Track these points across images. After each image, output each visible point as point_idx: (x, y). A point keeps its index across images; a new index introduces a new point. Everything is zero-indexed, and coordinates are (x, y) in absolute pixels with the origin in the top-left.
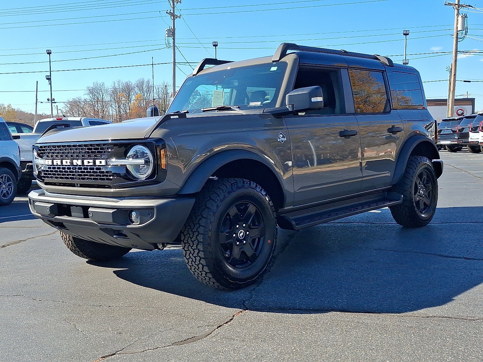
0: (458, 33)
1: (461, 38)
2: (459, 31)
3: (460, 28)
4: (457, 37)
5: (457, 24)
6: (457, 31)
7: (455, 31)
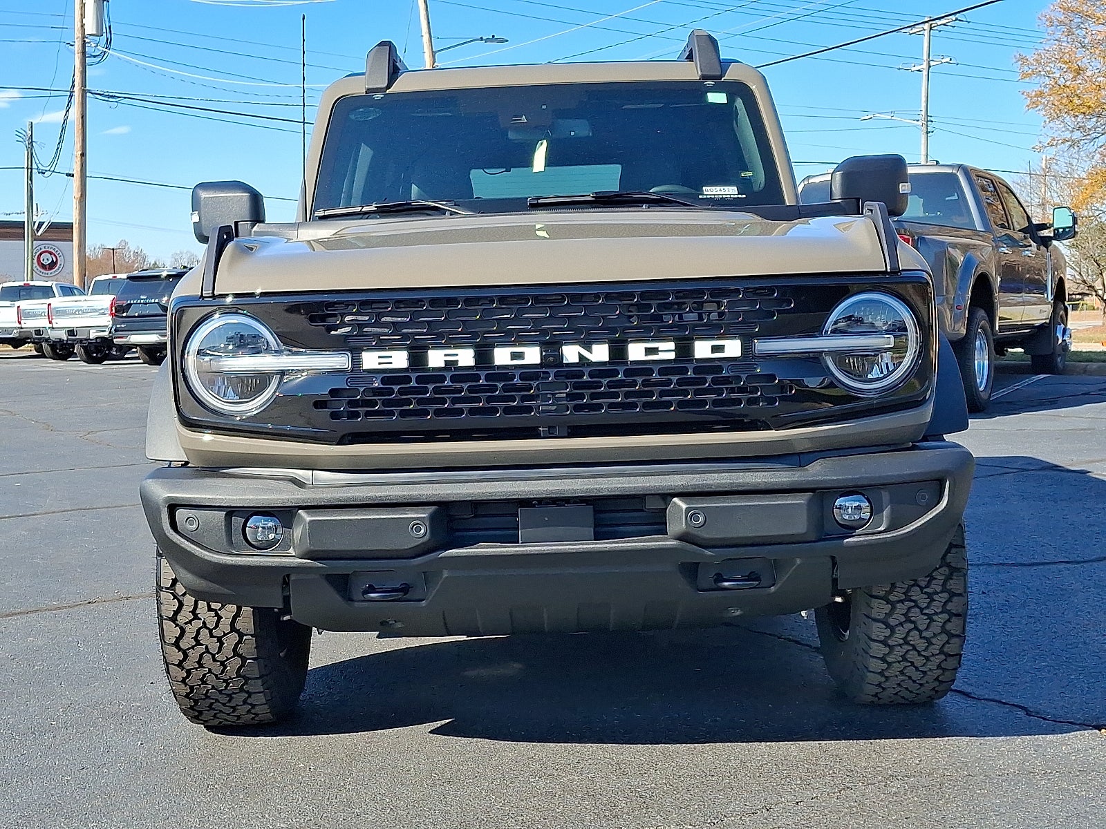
0: (85, 41)
1: (95, 56)
2: (90, 35)
3: (90, 28)
4: (84, 52)
5: (83, 16)
6: (84, 37)
7: (78, 34)
